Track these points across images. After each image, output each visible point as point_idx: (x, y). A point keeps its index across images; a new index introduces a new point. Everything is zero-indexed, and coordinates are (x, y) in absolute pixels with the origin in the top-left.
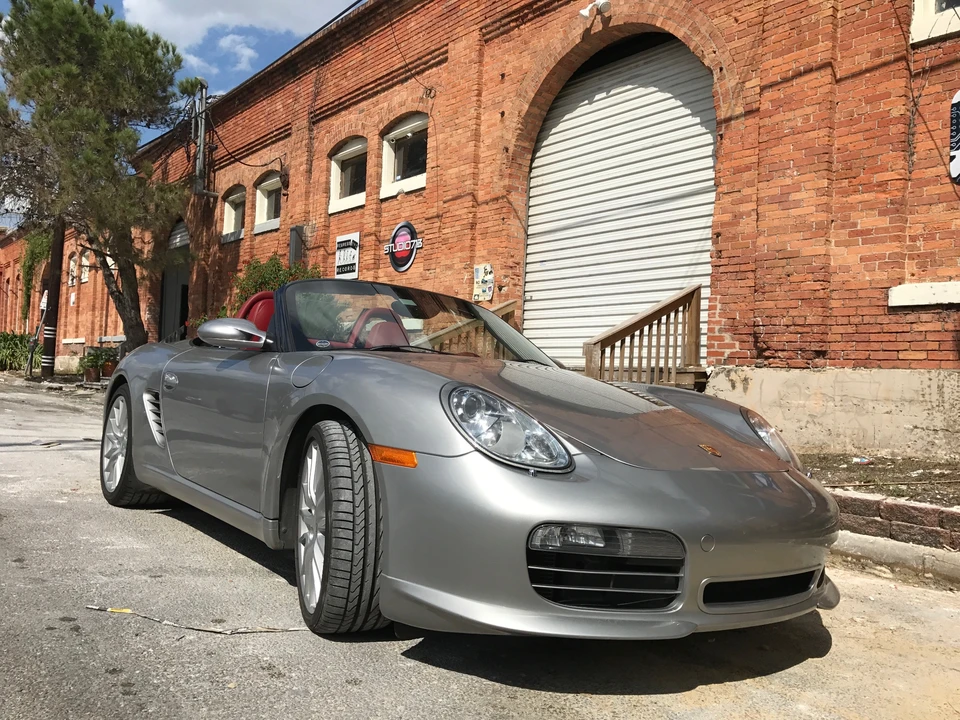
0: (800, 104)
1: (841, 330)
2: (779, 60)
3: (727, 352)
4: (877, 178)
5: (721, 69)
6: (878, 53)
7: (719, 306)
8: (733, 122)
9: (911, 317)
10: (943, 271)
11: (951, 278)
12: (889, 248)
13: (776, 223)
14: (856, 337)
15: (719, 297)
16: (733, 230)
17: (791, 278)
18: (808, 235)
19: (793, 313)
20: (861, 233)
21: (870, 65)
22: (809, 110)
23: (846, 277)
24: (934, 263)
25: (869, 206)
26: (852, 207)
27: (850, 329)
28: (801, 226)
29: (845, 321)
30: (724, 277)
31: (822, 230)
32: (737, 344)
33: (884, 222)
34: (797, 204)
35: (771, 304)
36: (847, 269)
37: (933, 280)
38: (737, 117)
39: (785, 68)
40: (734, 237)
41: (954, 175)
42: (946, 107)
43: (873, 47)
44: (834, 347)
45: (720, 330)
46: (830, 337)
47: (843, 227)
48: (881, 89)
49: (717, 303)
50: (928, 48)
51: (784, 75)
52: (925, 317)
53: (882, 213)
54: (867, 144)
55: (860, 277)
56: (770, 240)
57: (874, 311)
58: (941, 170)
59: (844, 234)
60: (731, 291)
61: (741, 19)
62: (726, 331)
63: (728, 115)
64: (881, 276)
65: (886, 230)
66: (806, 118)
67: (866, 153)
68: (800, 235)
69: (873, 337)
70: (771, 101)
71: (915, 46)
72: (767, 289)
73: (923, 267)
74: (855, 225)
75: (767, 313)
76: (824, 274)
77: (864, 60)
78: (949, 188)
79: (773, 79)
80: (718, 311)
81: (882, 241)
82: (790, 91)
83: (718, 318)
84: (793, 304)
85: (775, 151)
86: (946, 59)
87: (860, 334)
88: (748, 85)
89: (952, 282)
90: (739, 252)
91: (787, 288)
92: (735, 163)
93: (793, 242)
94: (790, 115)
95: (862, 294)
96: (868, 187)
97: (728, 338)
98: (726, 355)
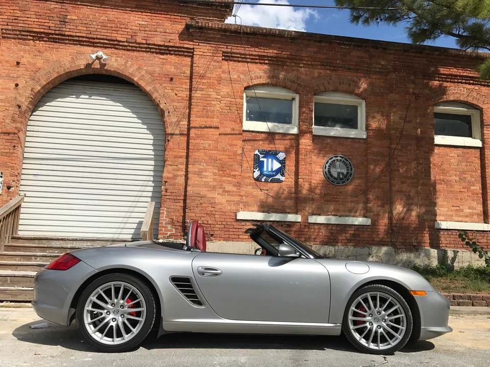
0: (207, 139)
1: (219, 226)
2: (198, 119)
3: (169, 233)
4: (233, 173)
5: (169, 112)
6: (233, 130)
7: (165, 213)
8: (174, 136)
9: (243, 223)
10: (251, 208)
11: (253, 211)
12: (237, 199)
13: (196, 182)
14: (224, 229)
15: (165, 209)
16: (173, 181)
17: (202, 205)
18: (210, 189)
19: (203, 219)
20: (227, 192)
21: (230, 133)
22: (211, 142)
23: (221, 206)
24: (248, 205)
25: (230, 183)
26: (224, 182)
27: (222, 226)
28: (206, 185)
29: (221, 223)
30: (168, 201)
31: (214, 188)
32: (174, 230)
33: (235, 189)
34: (206, 177)
35: (194, 215)
36: (222, 204)
37: (248, 211)
38: (176, 135)
39: (201, 123)
40: (174, 185)
41: (255, 177)
42: (252, 154)
43: (232, 127)
44: (216, 233)
45: (165, 224)
46: (215, 229)
47: (220, 188)
48: (234, 142)
49: (165, 211)
50: (247, 133)
51: (200, 125)
52: (248, 224)
53: (235, 186)
54: (230, 160)
55: (226, 207)
56: (194, 189)
57: (231, 220)
58: (251, 175)
59: (220, 191)
60: (172, 207)
61: (179, 95)
62: (169, 224)
63: (172, 132)
64: (234, 208)
65: (235, 192)
66: (210, 145)
67: (229, 163)
68: (207, 189)
69: (230, 230)
70: (195, 134)
71: (244, 131)
72: (192, 208)
73: (245, 206)
74: (225, 188)
75: (192, 218)
76: (213, 204)
77: (229, 131)
78: (253, 181)
79: (196, 126)
80: (165, 215)
81: (234, 195)
82: (203, 132)
83: (164, 218)
84: (203, 215)
85: (196, 154)
86: (252, 138)
87: (226, 228)
88: (181, 123)
89: (254, 213)
90: (176, 191)
91: (200, 209)
92: (175, 154)
93: (204, 191)
94: (203, 142)
95: (227, 213)
96: (229, 176)
97: (169, 227)
98: (168, 235)
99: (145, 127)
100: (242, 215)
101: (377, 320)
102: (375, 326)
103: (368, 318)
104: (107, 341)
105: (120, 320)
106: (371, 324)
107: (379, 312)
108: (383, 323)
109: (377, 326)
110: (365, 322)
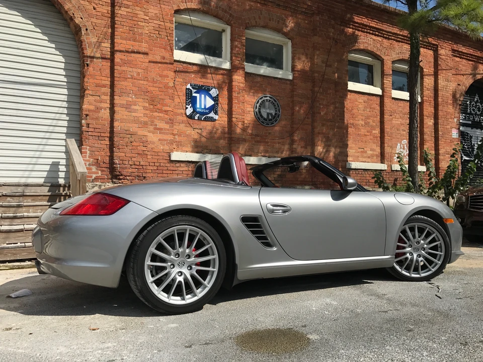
0: (135, 66)
1: (151, 168)
2: (124, 42)
3: (94, 176)
4: (165, 108)
5: (87, 30)
6: (164, 58)
7: (88, 152)
8: (95, 60)
9: (178, 165)
10: (184, 148)
11: (187, 152)
12: (170, 137)
13: (125, 117)
14: (157, 171)
15: (88, 147)
16: (96, 115)
17: (133, 144)
18: (140, 126)
19: (133, 159)
20: (159, 129)
21: (160, 61)
22: (140, 71)
23: (153, 146)
24: (181, 145)
25: (161, 119)
26: (155, 117)
27: (155, 168)
28: (136, 121)
29: (153, 164)
30: (91, 138)
31: (145, 124)
32: (100, 172)
33: (167, 126)
34: (135, 111)
35: (123, 154)
36: (154, 143)
37: (181, 152)
38: (97, 58)
39: (127, 47)
40: (97, 119)
41: (188, 115)
42: (184, 88)
43: (161, 54)
44: (148, 175)
45: (89, 165)
46: (148, 171)
47: (152, 125)
48: (165, 73)
49: (87, 150)
50: (178, 63)
51: (127, 49)
52: (182, 165)
53: (167, 123)
54: (160, 93)
55: (159, 147)
56: (122, 124)
57: (165, 161)
58: (183, 111)
59: (151, 128)
60: (96, 145)
61: (98, 9)
62: (93, 165)
63: (92, 55)
64: (167, 148)
65: (168, 130)
66: (138, 74)
67: (160, 97)
68: (137, 125)
69: (164, 172)
70: (121, 59)
71: (176, 61)
72: (120, 147)
73: (178, 146)
74: (156, 125)
75: (121, 158)
76: (145, 143)
77: (158, 59)
78: (185, 118)
79: (122, 49)
80: (88, 155)
81: (167, 134)
82: (130, 58)
83: (88, 158)
84: (134, 155)
85: (123, 83)
86: (184, 70)
87: (159, 170)
88: (103, 44)
89: (188, 153)
90: (100, 126)
91: (130, 148)
92: (98, 82)
93: (133, 128)
94: (131, 69)
95: (159, 154)
96: (161, 111)
97: (94, 169)
98: (93, 178)
99: (53, 46)
100: (176, 156)
101: (416, 250)
102: (415, 256)
103: (408, 249)
104: (176, 301)
105: (187, 273)
106: (411, 254)
107: (418, 242)
108: (422, 251)
109: (417, 255)
110: (405, 254)
